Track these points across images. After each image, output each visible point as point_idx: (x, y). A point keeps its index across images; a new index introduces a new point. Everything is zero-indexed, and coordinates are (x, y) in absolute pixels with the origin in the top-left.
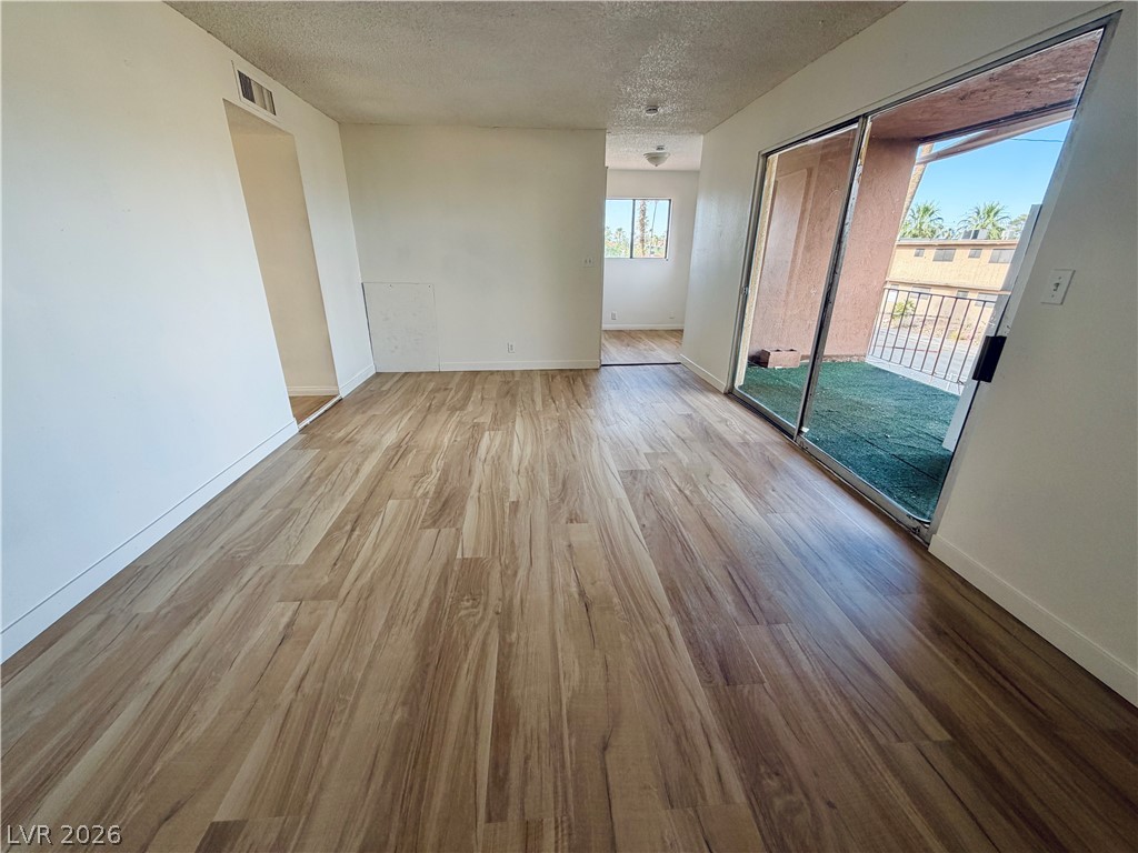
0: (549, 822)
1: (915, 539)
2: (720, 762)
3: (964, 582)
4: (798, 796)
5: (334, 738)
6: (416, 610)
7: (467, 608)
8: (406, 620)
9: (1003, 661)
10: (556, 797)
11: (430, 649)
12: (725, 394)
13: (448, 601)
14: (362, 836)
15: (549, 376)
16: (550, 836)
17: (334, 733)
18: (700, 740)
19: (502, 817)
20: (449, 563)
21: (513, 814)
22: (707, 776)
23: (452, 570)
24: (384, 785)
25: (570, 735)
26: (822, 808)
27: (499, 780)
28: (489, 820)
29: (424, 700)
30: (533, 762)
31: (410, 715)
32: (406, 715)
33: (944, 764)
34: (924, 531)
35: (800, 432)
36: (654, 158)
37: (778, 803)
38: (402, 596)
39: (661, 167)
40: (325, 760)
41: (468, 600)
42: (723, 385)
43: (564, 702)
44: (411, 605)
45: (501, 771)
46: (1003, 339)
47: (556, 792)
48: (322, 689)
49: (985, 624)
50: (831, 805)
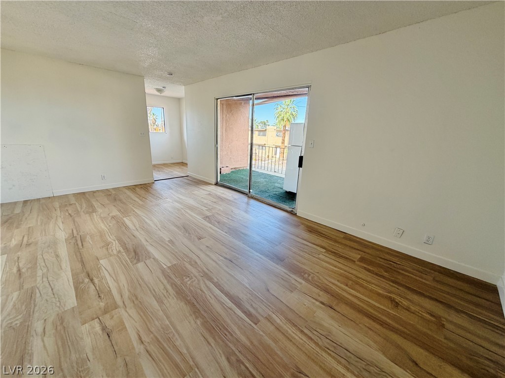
0: (270, 313)
1: (292, 213)
2: (295, 278)
3: (307, 219)
4: (312, 275)
5: (180, 344)
6: (167, 291)
7: (189, 281)
8: (166, 296)
9: (324, 233)
10: (267, 308)
11: (189, 299)
12: (215, 185)
13: (179, 283)
14: (223, 355)
15: (133, 188)
16: (274, 316)
17: (179, 343)
18: (287, 276)
19: (259, 321)
20: (163, 271)
21: (260, 318)
22: (293, 282)
23: (168, 272)
24: (215, 340)
25: (258, 293)
26: (317, 274)
27: (249, 315)
28: (256, 324)
29: (203, 312)
30: (254, 305)
31: (203, 319)
32: (201, 320)
33: (328, 255)
34: (294, 210)
35: (250, 192)
36: (159, 90)
37: (310, 278)
38: (154, 290)
39: (162, 94)
40: (184, 351)
41: (186, 278)
42: (214, 182)
43: (248, 287)
44: (163, 291)
45: (248, 312)
46: (302, 157)
47: (266, 307)
48: (155, 336)
49: (316, 227)
50: (318, 273)
